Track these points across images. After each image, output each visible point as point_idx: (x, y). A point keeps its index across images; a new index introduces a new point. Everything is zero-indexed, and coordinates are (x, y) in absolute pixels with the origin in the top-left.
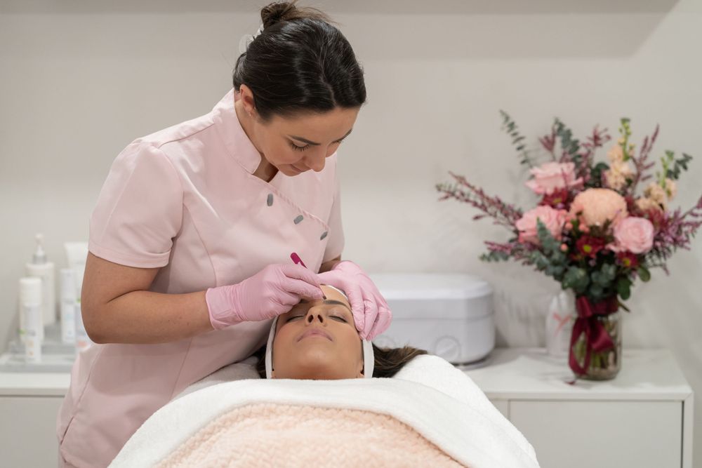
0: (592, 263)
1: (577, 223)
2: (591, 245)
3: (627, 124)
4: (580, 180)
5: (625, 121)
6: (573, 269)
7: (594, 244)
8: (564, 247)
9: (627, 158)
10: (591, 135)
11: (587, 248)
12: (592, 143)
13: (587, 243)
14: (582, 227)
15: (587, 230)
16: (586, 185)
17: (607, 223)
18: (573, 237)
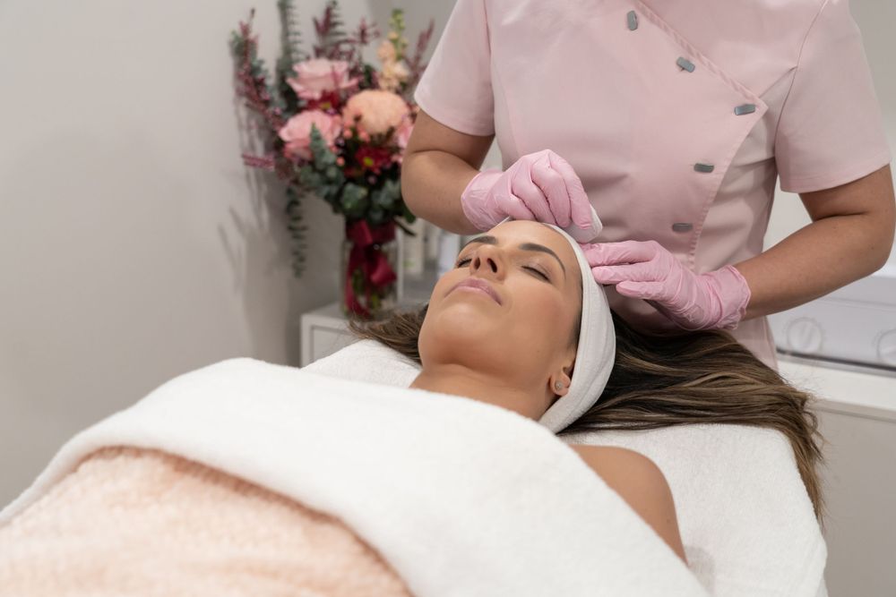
0: (372, 180)
1: (355, 132)
2: (372, 157)
3: (399, 17)
4: (354, 82)
5: (397, 12)
6: (350, 187)
7: (377, 157)
8: (341, 161)
9: (400, 58)
10: (357, 31)
11: (368, 162)
12: (357, 38)
13: (368, 154)
14: (363, 136)
15: (368, 140)
16: (361, 87)
17: (391, 131)
18: (351, 148)
